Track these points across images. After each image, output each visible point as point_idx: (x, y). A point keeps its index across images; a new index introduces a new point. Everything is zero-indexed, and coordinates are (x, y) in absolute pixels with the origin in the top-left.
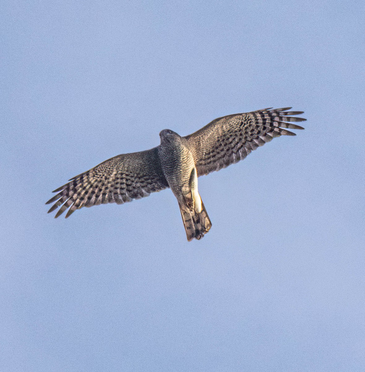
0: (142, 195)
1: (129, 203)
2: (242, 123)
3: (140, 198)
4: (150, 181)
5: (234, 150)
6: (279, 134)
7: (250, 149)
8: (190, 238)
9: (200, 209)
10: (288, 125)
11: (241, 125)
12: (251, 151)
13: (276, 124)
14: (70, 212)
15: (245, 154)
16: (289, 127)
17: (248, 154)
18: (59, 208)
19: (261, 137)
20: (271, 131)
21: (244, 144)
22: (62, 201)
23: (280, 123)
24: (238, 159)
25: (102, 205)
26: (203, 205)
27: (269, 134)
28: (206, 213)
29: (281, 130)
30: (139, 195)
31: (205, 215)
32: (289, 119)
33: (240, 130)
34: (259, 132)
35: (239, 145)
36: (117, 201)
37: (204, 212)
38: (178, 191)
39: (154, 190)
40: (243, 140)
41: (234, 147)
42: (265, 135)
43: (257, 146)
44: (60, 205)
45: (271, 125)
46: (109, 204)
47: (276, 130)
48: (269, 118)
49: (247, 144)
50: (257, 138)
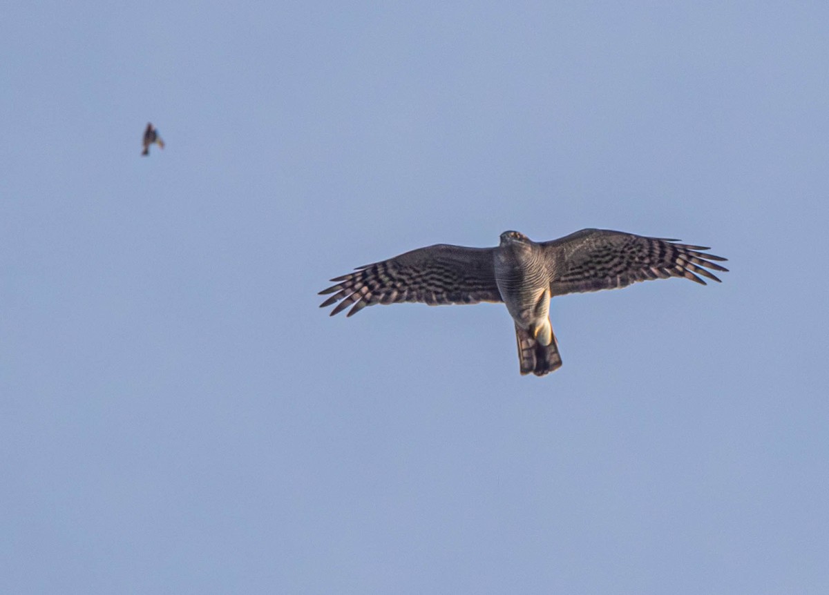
0: (467, 301)
1: (446, 306)
2: (628, 245)
3: (463, 303)
5: (611, 273)
6: (682, 274)
7: (634, 278)
8: (524, 371)
9: (549, 342)
10: (697, 269)
11: (625, 247)
12: (634, 281)
13: (679, 262)
14: (356, 310)
15: (625, 282)
16: (699, 272)
17: (629, 283)
18: (339, 302)
19: (653, 269)
20: (671, 267)
21: (625, 270)
22: (343, 294)
23: (686, 263)
25: (406, 304)
26: (552, 335)
27: (667, 270)
28: (556, 348)
29: (685, 271)
31: (553, 350)
32: (702, 262)
33: (623, 252)
34: (651, 263)
35: (618, 269)
36: (429, 301)
37: (553, 347)
38: (517, 313)
42: (660, 269)
44: (340, 299)
45: (673, 260)
46: (417, 303)
47: (678, 268)
48: (672, 252)
50: (647, 269)
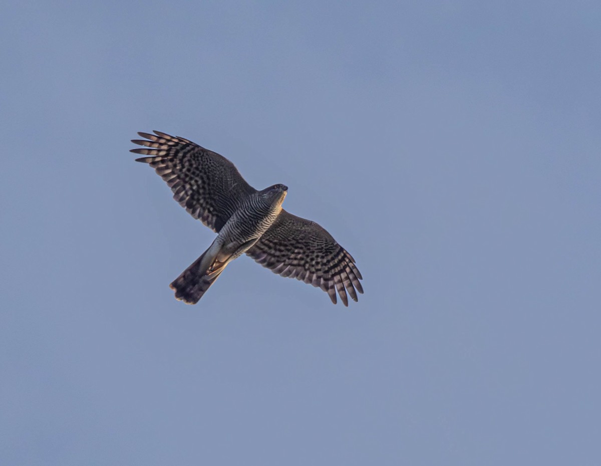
0: (193, 213)
1: (180, 206)
3: (189, 213)
4: (211, 209)
6: (327, 289)
7: (297, 275)
10: (342, 290)
12: (295, 276)
13: (336, 278)
14: (142, 160)
15: (288, 274)
16: (341, 292)
17: (290, 276)
19: (315, 276)
21: (299, 265)
23: (340, 281)
24: (280, 271)
27: (322, 280)
29: (333, 287)
30: (191, 210)
39: (204, 219)
40: (302, 262)
41: (292, 259)
42: (318, 278)
43: (303, 278)
45: (333, 276)
47: (330, 283)
48: (342, 268)
49: (299, 268)
50: (312, 273)
